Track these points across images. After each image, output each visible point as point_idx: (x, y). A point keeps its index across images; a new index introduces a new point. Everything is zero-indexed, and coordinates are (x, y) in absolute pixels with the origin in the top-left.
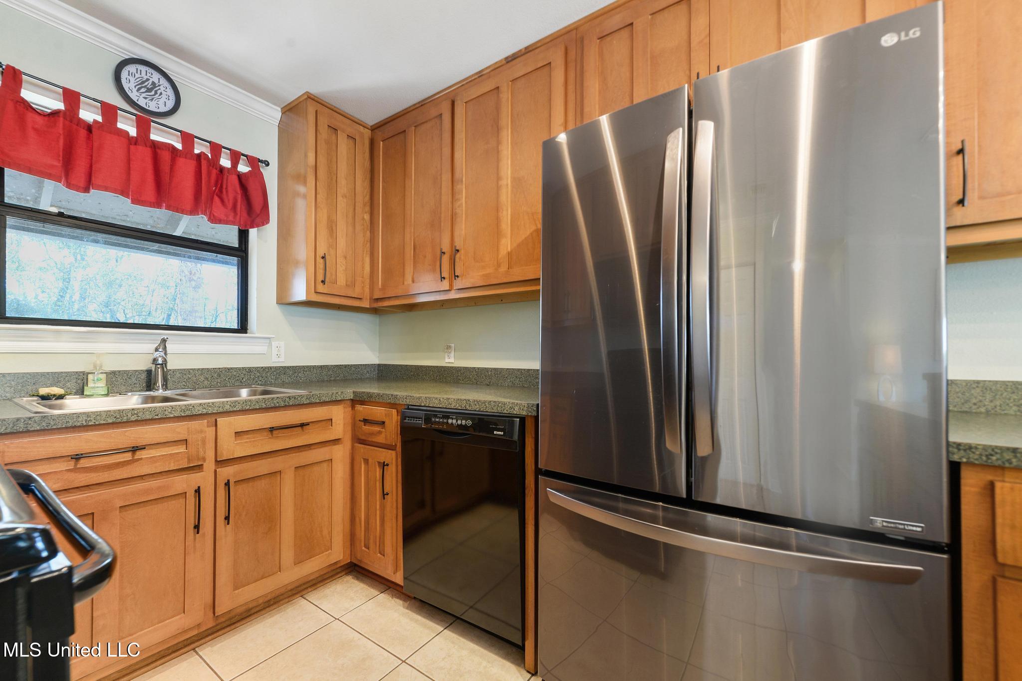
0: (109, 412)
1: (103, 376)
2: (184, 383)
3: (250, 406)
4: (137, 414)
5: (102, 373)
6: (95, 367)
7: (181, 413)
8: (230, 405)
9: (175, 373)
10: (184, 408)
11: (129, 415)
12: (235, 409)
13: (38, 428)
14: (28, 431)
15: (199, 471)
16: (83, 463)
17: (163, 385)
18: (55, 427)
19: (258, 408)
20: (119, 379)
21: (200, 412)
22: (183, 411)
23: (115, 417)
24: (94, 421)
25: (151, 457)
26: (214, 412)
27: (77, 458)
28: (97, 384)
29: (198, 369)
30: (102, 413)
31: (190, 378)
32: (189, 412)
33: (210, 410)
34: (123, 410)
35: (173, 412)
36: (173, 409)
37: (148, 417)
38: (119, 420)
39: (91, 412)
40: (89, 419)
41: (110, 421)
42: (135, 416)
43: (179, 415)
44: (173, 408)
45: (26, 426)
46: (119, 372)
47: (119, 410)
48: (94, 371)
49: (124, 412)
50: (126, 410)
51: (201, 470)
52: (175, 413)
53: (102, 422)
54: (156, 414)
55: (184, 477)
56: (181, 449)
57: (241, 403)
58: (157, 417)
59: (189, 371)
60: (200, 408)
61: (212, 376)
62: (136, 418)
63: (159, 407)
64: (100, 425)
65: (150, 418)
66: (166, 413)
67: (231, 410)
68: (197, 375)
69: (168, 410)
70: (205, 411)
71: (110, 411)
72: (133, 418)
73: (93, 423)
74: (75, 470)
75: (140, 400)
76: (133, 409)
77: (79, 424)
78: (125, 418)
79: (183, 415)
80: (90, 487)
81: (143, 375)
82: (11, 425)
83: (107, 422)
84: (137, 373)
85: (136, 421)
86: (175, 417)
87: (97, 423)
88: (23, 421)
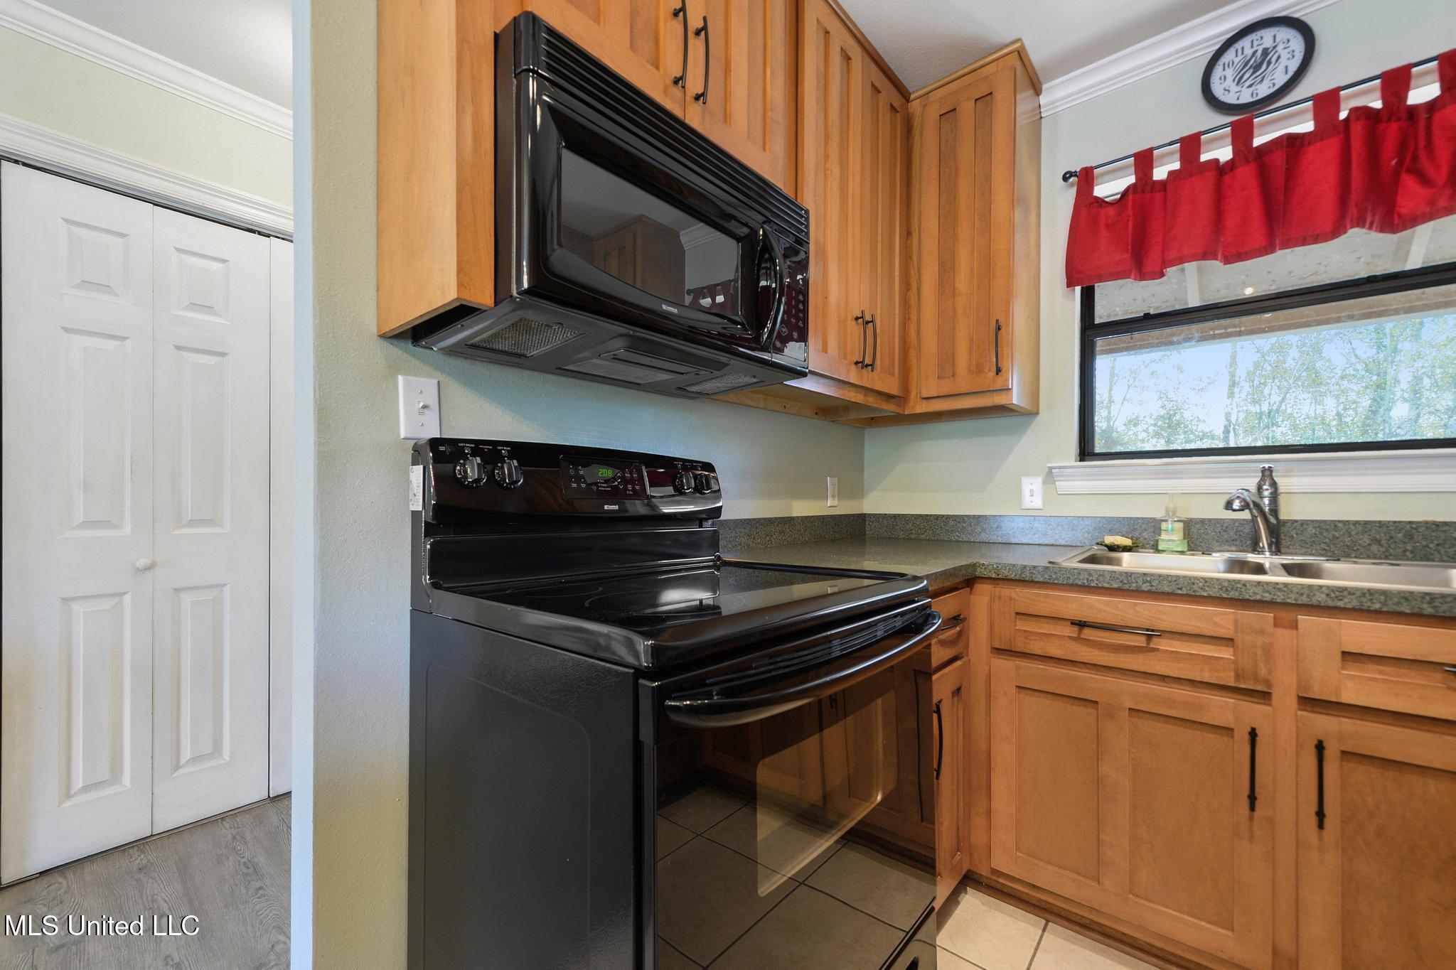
0: (1113, 574)
1: (1181, 525)
2: (1323, 546)
3: (1384, 604)
4: (1150, 583)
5: (1178, 521)
6: (1167, 511)
7: (1221, 592)
8: (1327, 595)
9: (1305, 526)
10: (1226, 584)
11: (1140, 582)
12: (1340, 604)
13: (1041, 580)
14: (1033, 582)
15: (1262, 701)
16: (1087, 633)
17: (1270, 546)
18: (1056, 582)
19: (1408, 611)
20: (1209, 532)
21: (1258, 597)
22: (1224, 589)
23: (1122, 582)
24: (1096, 582)
25: (1173, 652)
26: (1289, 601)
27: (1081, 625)
28: (1172, 535)
29: (1356, 523)
30: (1106, 573)
31: (1337, 538)
32: (1237, 594)
33: (1279, 596)
34: (1132, 573)
35: (1207, 588)
36: (1208, 584)
37: (1166, 589)
38: (1126, 587)
39: (1094, 570)
40: (1091, 578)
41: (1115, 586)
42: (1148, 584)
43: (1218, 595)
44: (1206, 582)
45: (1031, 575)
46: (1210, 520)
47: (1126, 573)
48: (1166, 518)
49: (1133, 577)
50: (1136, 573)
51: (1267, 702)
52: (1212, 591)
53: (1106, 585)
54: (1180, 586)
55: (1230, 701)
56: (1226, 653)
57: (1358, 594)
58: (1180, 592)
59: (1335, 524)
60: (1259, 590)
61: (1391, 538)
62: (1149, 588)
63: (1184, 577)
64: (1103, 588)
65: (1170, 591)
66: (1195, 587)
67: (1331, 603)
68: (1353, 533)
69: (1197, 583)
70: (1268, 597)
71: (1115, 572)
72: (1145, 587)
73: (1095, 585)
74: (1078, 639)
75: (1221, 567)
76: (1144, 574)
77: (1080, 583)
78: (1134, 585)
79: (1224, 596)
80: (1097, 667)
81: (1246, 526)
82: (1019, 572)
83: (1111, 587)
84: (1237, 524)
85: (1149, 592)
86: (1210, 597)
87: (1100, 585)
88: (1028, 569)
